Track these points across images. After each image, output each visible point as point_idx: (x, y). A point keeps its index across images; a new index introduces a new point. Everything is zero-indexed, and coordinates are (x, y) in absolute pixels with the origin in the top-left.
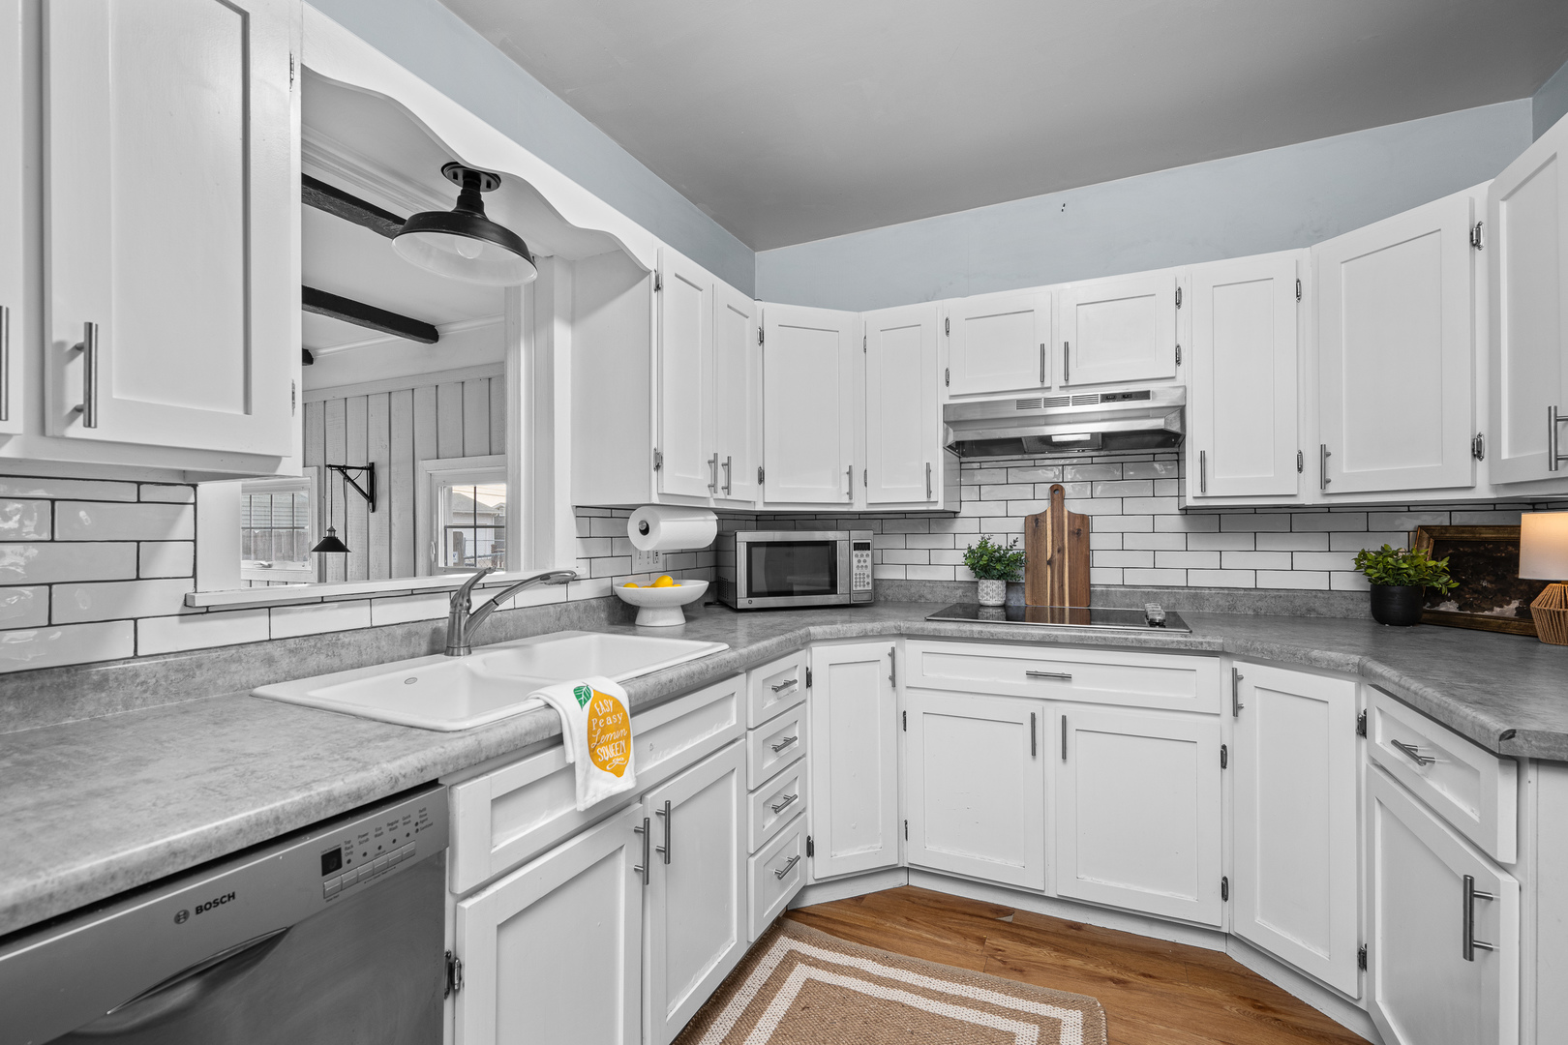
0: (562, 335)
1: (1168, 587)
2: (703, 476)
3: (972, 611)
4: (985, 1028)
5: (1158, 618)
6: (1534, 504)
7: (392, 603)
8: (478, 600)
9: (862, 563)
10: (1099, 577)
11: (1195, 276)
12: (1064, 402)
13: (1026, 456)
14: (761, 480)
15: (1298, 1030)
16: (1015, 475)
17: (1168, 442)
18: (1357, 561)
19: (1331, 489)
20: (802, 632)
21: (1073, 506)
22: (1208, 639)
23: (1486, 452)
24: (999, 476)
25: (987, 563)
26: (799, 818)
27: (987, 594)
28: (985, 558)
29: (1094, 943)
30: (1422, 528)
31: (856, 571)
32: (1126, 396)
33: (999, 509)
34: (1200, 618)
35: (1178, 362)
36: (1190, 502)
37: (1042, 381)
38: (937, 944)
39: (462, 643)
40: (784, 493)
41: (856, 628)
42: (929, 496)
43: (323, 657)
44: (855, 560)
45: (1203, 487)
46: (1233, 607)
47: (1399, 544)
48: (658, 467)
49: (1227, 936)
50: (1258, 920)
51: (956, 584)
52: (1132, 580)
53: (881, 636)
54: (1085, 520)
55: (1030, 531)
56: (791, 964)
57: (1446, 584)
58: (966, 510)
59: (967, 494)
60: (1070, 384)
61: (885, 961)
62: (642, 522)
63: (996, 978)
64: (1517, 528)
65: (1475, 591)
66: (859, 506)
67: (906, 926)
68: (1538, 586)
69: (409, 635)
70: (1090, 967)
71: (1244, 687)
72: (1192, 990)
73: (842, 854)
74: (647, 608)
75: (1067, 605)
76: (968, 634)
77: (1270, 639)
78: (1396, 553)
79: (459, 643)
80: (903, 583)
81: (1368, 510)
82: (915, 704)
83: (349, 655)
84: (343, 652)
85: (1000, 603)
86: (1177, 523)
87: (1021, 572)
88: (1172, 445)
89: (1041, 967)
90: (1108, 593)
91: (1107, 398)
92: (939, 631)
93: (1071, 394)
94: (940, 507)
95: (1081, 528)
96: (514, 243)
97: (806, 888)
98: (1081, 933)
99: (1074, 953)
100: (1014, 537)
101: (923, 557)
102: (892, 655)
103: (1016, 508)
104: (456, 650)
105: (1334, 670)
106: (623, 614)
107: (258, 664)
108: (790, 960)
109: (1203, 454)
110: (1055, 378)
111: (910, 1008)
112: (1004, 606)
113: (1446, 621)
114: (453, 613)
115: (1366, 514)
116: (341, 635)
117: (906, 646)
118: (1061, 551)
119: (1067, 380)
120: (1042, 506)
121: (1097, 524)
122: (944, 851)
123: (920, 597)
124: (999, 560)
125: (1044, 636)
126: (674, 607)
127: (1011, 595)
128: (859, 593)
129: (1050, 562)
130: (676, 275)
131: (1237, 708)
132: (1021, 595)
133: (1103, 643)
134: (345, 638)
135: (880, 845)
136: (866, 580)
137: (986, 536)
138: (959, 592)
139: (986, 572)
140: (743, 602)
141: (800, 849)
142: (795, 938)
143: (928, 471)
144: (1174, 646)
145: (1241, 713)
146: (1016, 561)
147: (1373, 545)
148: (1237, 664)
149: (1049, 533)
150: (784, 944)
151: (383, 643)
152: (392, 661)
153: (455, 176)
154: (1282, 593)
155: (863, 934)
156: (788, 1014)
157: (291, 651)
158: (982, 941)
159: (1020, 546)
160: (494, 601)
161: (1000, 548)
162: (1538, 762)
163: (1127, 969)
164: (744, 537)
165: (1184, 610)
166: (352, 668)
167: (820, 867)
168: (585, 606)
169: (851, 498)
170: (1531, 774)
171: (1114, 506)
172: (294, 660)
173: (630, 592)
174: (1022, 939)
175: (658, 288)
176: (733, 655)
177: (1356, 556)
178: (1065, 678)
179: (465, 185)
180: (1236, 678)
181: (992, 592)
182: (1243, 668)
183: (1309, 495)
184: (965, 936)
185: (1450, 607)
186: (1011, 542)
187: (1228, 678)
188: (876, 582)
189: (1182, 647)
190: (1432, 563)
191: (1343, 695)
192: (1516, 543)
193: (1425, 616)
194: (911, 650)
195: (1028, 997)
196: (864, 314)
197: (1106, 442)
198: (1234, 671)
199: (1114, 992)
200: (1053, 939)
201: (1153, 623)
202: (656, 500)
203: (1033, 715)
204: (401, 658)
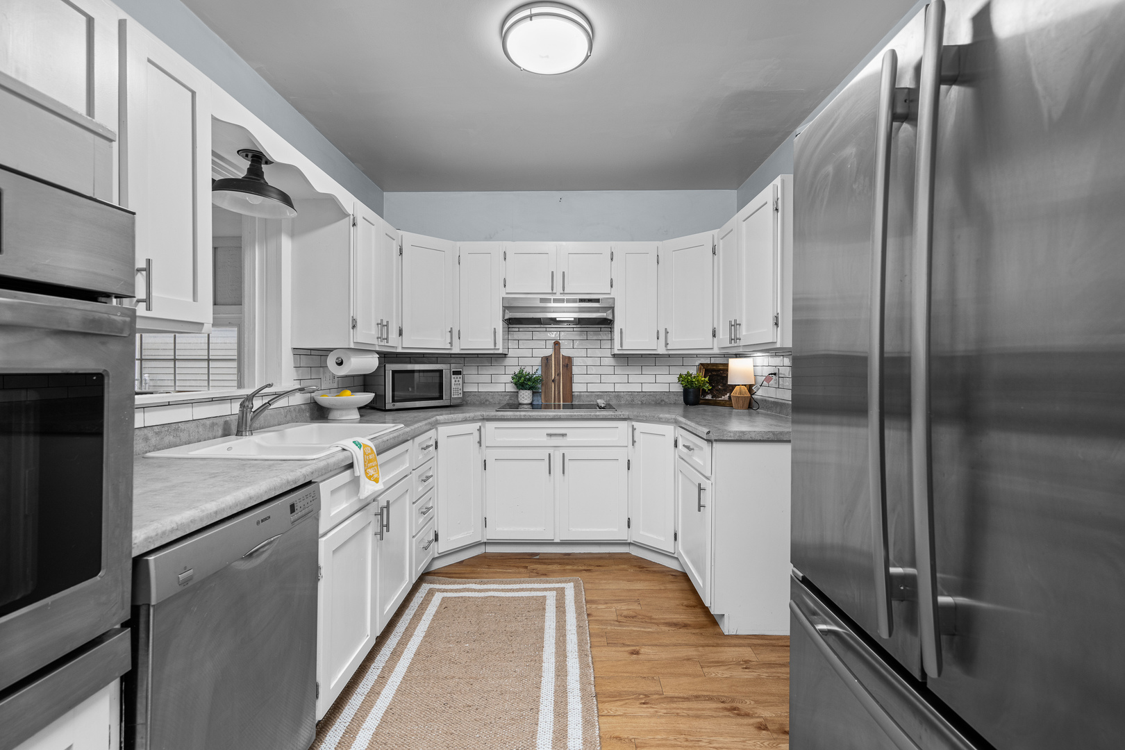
0: (286, 244)
1: (606, 392)
2: (374, 331)
3: (516, 406)
4: (533, 597)
5: (603, 405)
6: (736, 355)
7: (204, 406)
8: (257, 403)
9: (457, 382)
10: (577, 388)
11: (620, 247)
12: (562, 301)
13: (542, 326)
14: (401, 334)
15: (655, 572)
16: (537, 335)
17: (607, 323)
18: (679, 378)
19: (669, 347)
20: (434, 419)
21: (564, 352)
22: (623, 413)
23: (717, 335)
24: (528, 335)
25: (523, 382)
26: (432, 520)
27: (523, 398)
28: (523, 379)
29: (576, 559)
30: (702, 364)
31: (455, 387)
32: (590, 301)
33: (528, 353)
34: (620, 406)
35: (612, 286)
36: (616, 352)
37: (552, 290)
38: (505, 572)
39: (248, 428)
40: (412, 342)
41: (460, 416)
42: (495, 346)
43: (171, 437)
44: (453, 380)
45: (621, 346)
46: (633, 400)
47: (693, 371)
48: (354, 327)
49: (630, 544)
50: (641, 532)
51: (505, 393)
52: (592, 388)
53: (473, 420)
54: (570, 359)
55: (544, 365)
56: (432, 593)
57: (707, 387)
58: (511, 353)
59: (512, 344)
60: (565, 292)
61: (481, 583)
62: (338, 359)
63: (535, 579)
64: (727, 365)
65: (717, 390)
66: (456, 350)
67: (488, 568)
68: (733, 387)
69: (213, 425)
70: (575, 568)
71: (636, 433)
72: (616, 567)
73: (452, 538)
74: (337, 409)
75: (562, 403)
76: (518, 417)
77: (647, 412)
78: (691, 375)
79: (246, 429)
80: (476, 394)
81: (683, 356)
82: (491, 455)
83: (184, 436)
84: (181, 434)
85: (529, 402)
86: (611, 361)
87: (539, 386)
88: (609, 324)
89: (553, 572)
90: (580, 396)
91: (582, 301)
92: (504, 416)
93: (566, 297)
94: (500, 352)
95: (568, 363)
96: (286, 199)
97: (434, 559)
98: (570, 557)
99: (568, 564)
100: (537, 368)
101: (488, 379)
102: (479, 430)
103: (536, 353)
104: (244, 433)
105: (667, 422)
106: (319, 413)
107: (141, 441)
108: (431, 593)
109: (621, 329)
110: (558, 289)
111: (497, 597)
112: (531, 404)
113: (708, 403)
114: (242, 411)
115: (683, 357)
116: (180, 424)
117: (487, 425)
118: (559, 375)
119: (564, 290)
120: (549, 352)
121: (576, 362)
122: (505, 529)
123: (486, 401)
124: (529, 380)
125: (555, 416)
126: (354, 408)
127: (535, 398)
128: (455, 398)
129: (553, 381)
130: (364, 218)
131: (634, 442)
132: (539, 398)
133: (581, 417)
134: (182, 426)
135: (472, 531)
136: (459, 392)
137: (523, 367)
138: (508, 398)
139: (522, 386)
140: (389, 406)
141: (432, 537)
142: (431, 583)
143: (495, 332)
144: (610, 417)
145: (636, 444)
146: (536, 381)
147: (684, 372)
148: (634, 423)
149: (553, 366)
150: (425, 587)
151: (201, 429)
152: (205, 440)
153: (247, 156)
154: (652, 393)
155: (467, 575)
156: (437, 612)
157: (156, 433)
158: (526, 567)
159: (539, 372)
160: (269, 403)
161: (529, 374)
162: (716, 441)
163: (590, 565)
164: (391, 367)
165: (613, 403)
166: (186, 444)
167: (442, 547)
168: (298, 409)
169: (452, 346)
170: (714, 444)
171: (583, 353)
172: (158, 438)
173: (325, 399)
174: (545, 563)
175: (354, 225)
176: (408, 429)
177: (678, 376)
178: (564, 435)
179: (252, 161)
180: (634, 429)
181: (525, 396)
182: (636, 424)
183: (662, 350)
184: (518, 567)
185: (709, 397)
186: (534, 370)
187: (630, 430)
188: (464, 392)
189: (613, 417)
190: (703, 379)
191: (669, 431)
192: (727, 370)
193: (701, 401)
194: (490, 426)
195: (550, 583)
196: (459, 244)
197: (579, 321)
198: (633, 426)
199: (585, 574)
200: (558, 561)
201: (600, 408)
202: (352, 346)
203: (549, 454)
204: (209, 439)
